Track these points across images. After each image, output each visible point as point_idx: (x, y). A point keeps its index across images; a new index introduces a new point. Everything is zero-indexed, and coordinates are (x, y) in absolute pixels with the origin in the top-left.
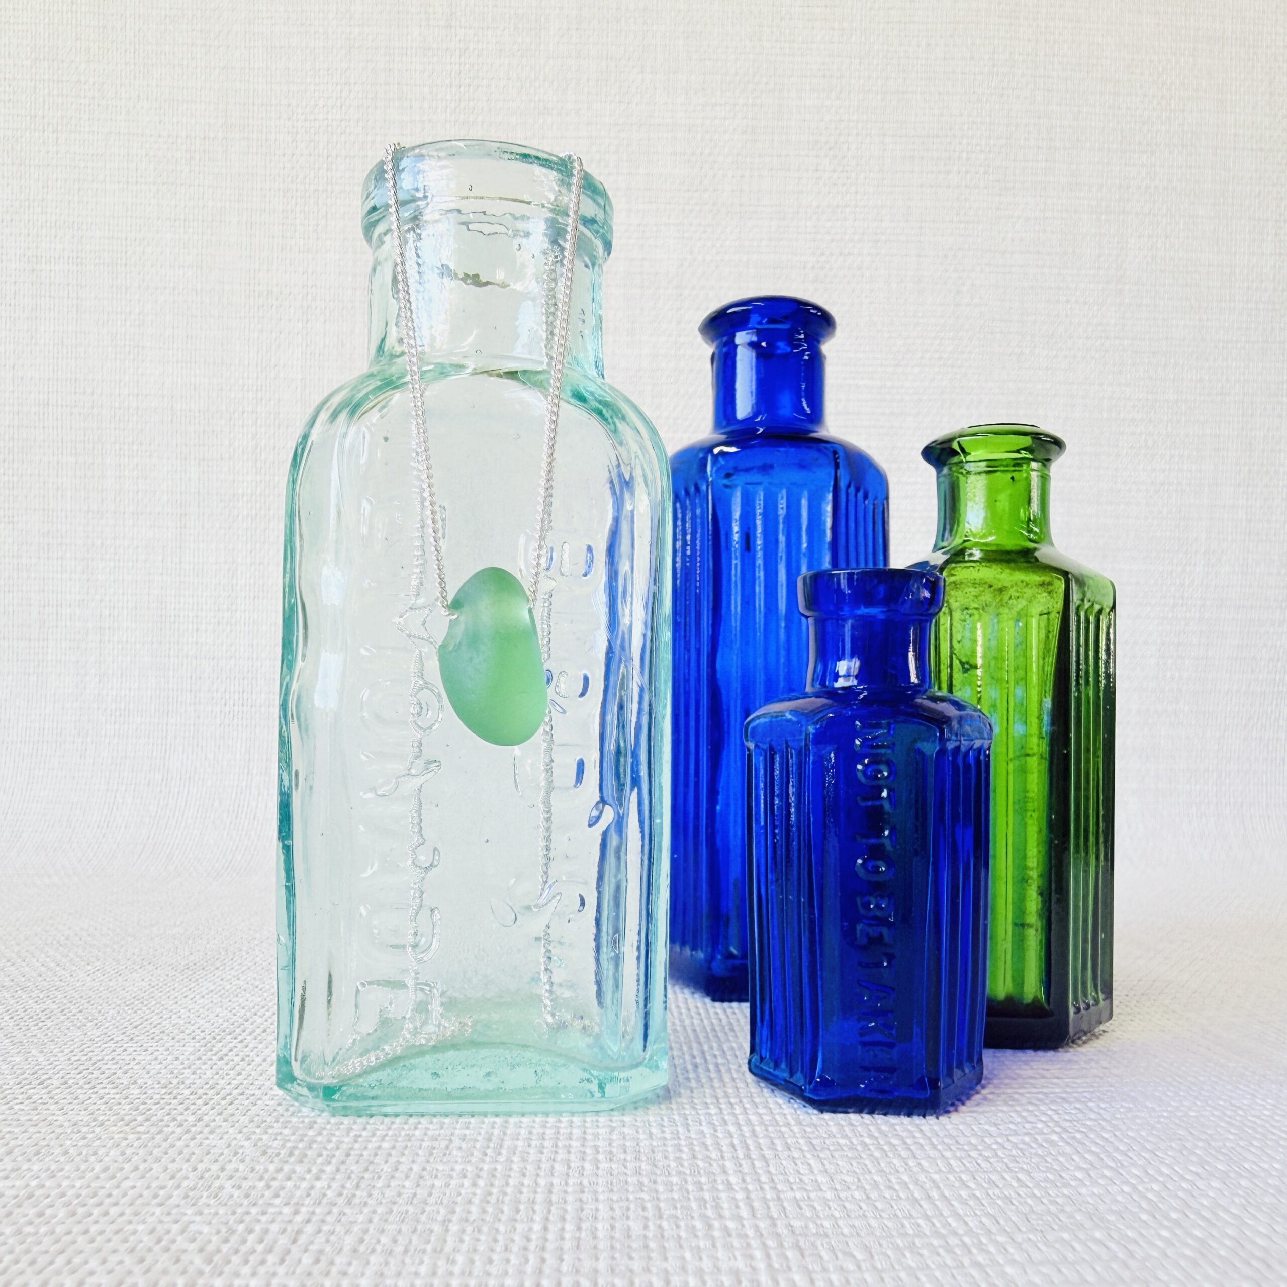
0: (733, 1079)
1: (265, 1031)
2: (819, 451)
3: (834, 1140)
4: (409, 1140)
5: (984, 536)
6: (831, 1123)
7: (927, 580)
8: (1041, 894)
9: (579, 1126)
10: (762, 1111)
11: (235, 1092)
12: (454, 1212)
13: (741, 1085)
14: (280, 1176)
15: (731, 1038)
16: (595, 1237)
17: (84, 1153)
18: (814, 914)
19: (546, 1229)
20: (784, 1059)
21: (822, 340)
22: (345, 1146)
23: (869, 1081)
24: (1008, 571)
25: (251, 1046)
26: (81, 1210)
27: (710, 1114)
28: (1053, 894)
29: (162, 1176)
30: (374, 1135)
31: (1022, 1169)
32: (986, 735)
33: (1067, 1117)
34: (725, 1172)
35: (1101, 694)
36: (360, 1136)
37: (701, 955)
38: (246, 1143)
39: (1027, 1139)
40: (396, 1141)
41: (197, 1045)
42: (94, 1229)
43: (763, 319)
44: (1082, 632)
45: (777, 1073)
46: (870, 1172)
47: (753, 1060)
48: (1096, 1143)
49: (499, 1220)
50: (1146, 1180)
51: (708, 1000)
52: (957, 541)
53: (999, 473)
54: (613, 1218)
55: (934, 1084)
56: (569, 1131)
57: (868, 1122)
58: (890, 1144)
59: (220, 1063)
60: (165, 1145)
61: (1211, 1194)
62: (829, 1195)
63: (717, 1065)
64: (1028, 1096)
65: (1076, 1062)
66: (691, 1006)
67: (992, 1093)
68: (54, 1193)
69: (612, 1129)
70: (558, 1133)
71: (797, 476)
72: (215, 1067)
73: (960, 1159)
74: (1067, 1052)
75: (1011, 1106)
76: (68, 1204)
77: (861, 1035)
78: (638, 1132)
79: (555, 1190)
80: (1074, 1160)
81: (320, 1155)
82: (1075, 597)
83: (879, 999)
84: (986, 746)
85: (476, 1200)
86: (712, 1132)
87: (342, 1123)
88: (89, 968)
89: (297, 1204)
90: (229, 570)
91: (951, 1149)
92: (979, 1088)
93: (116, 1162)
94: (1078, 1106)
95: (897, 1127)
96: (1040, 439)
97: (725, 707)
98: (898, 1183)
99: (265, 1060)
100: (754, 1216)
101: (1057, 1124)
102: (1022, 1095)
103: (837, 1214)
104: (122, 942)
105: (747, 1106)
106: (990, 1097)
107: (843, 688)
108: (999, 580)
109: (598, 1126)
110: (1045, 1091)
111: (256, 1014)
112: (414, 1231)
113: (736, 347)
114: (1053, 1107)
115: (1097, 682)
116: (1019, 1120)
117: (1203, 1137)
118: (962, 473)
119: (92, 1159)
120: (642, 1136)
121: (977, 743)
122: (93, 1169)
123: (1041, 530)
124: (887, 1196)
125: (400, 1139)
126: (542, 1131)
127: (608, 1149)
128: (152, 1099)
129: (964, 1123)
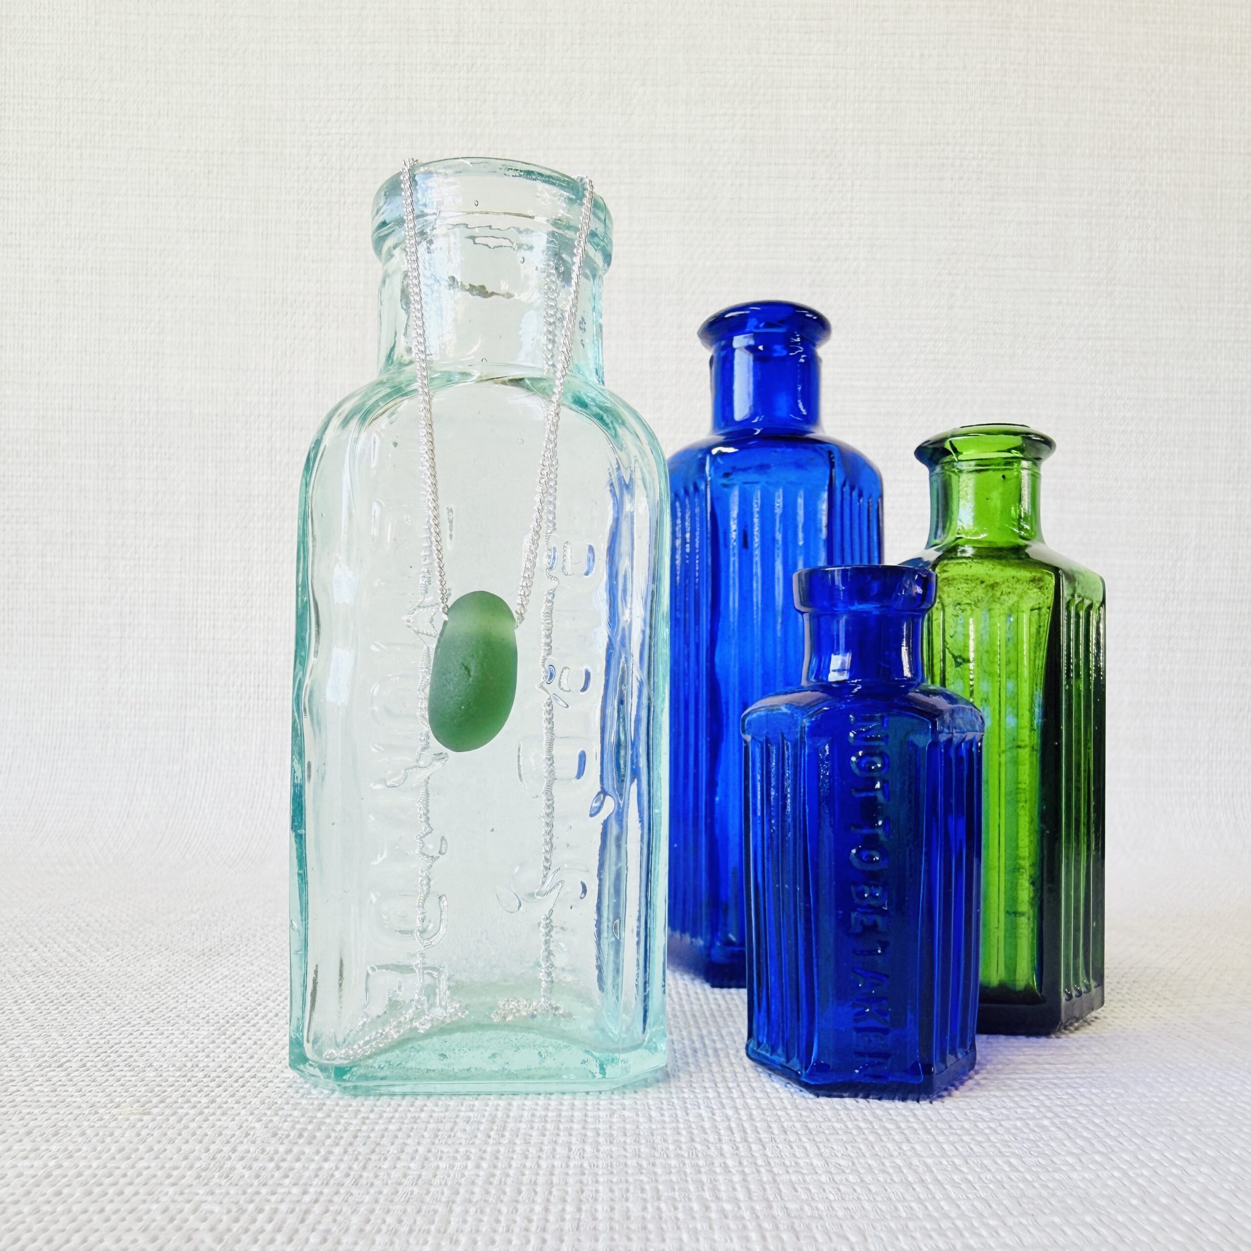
0: (731, 1064)
1: (277, 1015)
2: (815, 451)
3: (829, 1124)
4: (416, 1123)
5: (976, 534)
6: (826, 1107)
7: (920, 576)
8: (1033, 883)
9: (580, 1109)
10: (759, 1095)
11: (247, 1075)
12: (457, 1193)
13: (739, 1070)
14: (289, 1157)
15: (730, 1024)
16: (595, 1219)
17: (101, 1133)
18: (810, 903)
19: (547, 1210)
20: (781, 1044)
21: (817, 343)
22: (352, 1128)
23: (864, 1066)
24: (1000, 567)
25: (263, 1029)
26: (97, 1190)
27: (708, 1098)
28: (1045, 882)
29: (175, 1157)
30: (381, 1117)
31: (1014, 1154)
32: (977, 728)
33: (1059, 1103)
34: (722, 1155)
35: (1092, 687)
36: (368, 1118)
37: (700, 942)
38: (258, 1125)
39: (1019, 1124)
40: (403, 1123)
41: (211, 1029)
42: (109, 1208)
43: (760, 322)
44: (1072, 627)
45: (774, 1057)
46: (864, 1156)
47: (751, 1045)
48: (1087, 1129)
49: (502, 1201)
50: (1136, 1166)
51: (707, 986)
52: (950, 538)
53: (990, 472)
54: (612, 1200)
55: (927, 1069)
56: (570, 1114)
57: (862, 1106)
58: (885, 1128)
59: (233, 1046)
60: (179, 1126)
61: (1201, 1179)
62: (824, 1178)
63: (716, 1050)
64: (1020, 1081)
65: (1067, 1048)
66: (691, 992)
67: (985, 1079)
68: (72, 1172)
69: (613, 1113)
70: (560, 1115)
71: (793, 475)
72: (228, 1050)
73: (953, 1144)
74: (1058, 1038)
75: (1002, 1090)
76: (85, 1184)
77: (856, 1021)
78: (638, 1115)
79: (556, 1172)
80: (1065, 1145)
81: (329, 1137)
82: (1066, 593)
83: (873, 986)
84: (978, 738)
85: (479, 1182)
86: (710, 1115)
87: (350, 1105)
88: (109, 953)
89: (306, 1184)
90: (245, 568)
91: (944, 1134)
92: (972, 1072)
93: (131, 1142)
94: (1070, 1091)
95: (891, 1112)
96: (1030, 438)
97: (723, 700)
98: (891, 1167)
99: (276, 1044)
100: (750, 1198)
101: (1049, 1109)
102: (1014, 1080)
103: (831, 1197)
104: (141, 929)
105: (745, 1090)
106: (983, 1082)
107: (837, 682)
108: (990, 576)
109: (599, 1109)
110: (1037, 1076)
111: (268, 999)
112: (419, 1211)
113: (733, 350)
114: (1045, 1093)
115: (1088, 675)
116: (1012, 1105)
117: (1194, 1122)
118: (954, 472)
119: (108, 1140)
120: (641, 1120)
121: (969, 736)
122: (109, 1150)
123: (1032, 528)
124: (881, 1179)
125: (406, 1121)
126: (543, 1113)
127: (608, 1131)
128: (167, 1081)
129: (958, 1108)
